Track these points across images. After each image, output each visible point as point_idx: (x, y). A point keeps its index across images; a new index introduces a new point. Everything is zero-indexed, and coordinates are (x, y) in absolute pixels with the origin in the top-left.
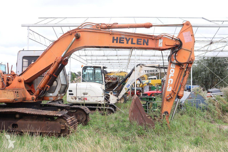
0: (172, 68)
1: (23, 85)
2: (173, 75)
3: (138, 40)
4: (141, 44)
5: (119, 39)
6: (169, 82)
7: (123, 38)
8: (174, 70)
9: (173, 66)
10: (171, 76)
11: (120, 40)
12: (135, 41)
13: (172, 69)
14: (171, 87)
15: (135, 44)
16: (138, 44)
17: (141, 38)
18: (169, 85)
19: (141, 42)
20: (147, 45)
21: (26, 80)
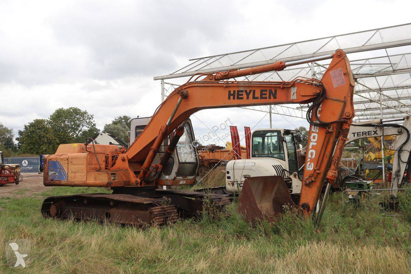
0: (313, 132)
1: (126, 164)
2: (315, 144)
3: (261, 91)
4: (266, 98)
5: (236, 93)
6: (310, 156)
7: (242, 91)
8: (316, 135)
9: (315, 130)
10: (313, 146)
11: (238, 95)
12: (258, 94)
13: (313, 134)
14: (313, 164)
15: (257, 98)
16: (262, 98)
17: (266, 89)
18: (309, 160)
19: (266, 94)
20: (275, 98)
21: (130, 158)
